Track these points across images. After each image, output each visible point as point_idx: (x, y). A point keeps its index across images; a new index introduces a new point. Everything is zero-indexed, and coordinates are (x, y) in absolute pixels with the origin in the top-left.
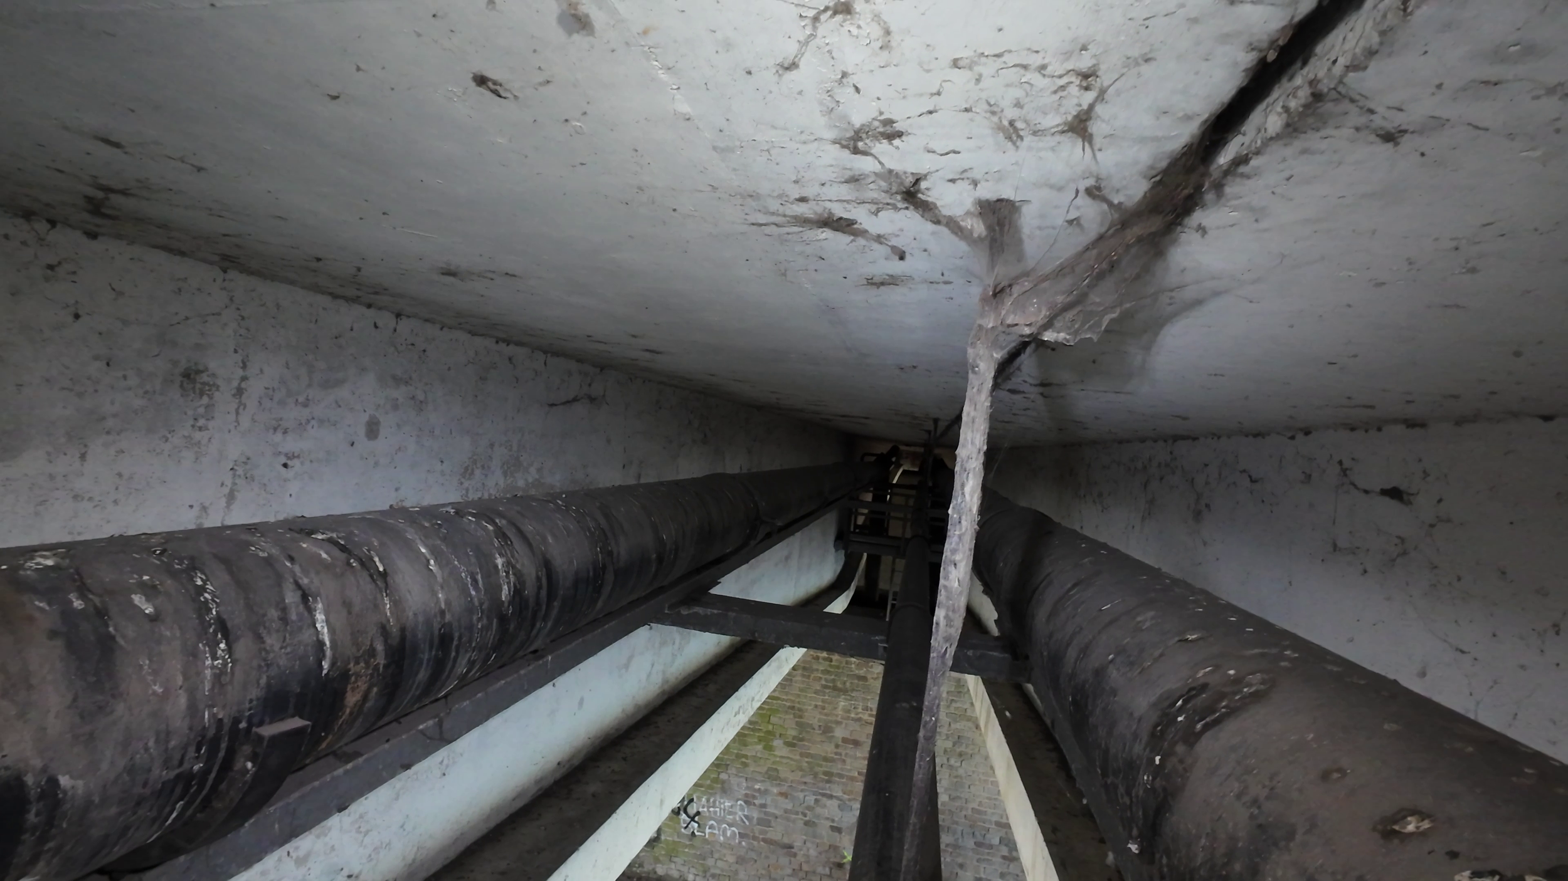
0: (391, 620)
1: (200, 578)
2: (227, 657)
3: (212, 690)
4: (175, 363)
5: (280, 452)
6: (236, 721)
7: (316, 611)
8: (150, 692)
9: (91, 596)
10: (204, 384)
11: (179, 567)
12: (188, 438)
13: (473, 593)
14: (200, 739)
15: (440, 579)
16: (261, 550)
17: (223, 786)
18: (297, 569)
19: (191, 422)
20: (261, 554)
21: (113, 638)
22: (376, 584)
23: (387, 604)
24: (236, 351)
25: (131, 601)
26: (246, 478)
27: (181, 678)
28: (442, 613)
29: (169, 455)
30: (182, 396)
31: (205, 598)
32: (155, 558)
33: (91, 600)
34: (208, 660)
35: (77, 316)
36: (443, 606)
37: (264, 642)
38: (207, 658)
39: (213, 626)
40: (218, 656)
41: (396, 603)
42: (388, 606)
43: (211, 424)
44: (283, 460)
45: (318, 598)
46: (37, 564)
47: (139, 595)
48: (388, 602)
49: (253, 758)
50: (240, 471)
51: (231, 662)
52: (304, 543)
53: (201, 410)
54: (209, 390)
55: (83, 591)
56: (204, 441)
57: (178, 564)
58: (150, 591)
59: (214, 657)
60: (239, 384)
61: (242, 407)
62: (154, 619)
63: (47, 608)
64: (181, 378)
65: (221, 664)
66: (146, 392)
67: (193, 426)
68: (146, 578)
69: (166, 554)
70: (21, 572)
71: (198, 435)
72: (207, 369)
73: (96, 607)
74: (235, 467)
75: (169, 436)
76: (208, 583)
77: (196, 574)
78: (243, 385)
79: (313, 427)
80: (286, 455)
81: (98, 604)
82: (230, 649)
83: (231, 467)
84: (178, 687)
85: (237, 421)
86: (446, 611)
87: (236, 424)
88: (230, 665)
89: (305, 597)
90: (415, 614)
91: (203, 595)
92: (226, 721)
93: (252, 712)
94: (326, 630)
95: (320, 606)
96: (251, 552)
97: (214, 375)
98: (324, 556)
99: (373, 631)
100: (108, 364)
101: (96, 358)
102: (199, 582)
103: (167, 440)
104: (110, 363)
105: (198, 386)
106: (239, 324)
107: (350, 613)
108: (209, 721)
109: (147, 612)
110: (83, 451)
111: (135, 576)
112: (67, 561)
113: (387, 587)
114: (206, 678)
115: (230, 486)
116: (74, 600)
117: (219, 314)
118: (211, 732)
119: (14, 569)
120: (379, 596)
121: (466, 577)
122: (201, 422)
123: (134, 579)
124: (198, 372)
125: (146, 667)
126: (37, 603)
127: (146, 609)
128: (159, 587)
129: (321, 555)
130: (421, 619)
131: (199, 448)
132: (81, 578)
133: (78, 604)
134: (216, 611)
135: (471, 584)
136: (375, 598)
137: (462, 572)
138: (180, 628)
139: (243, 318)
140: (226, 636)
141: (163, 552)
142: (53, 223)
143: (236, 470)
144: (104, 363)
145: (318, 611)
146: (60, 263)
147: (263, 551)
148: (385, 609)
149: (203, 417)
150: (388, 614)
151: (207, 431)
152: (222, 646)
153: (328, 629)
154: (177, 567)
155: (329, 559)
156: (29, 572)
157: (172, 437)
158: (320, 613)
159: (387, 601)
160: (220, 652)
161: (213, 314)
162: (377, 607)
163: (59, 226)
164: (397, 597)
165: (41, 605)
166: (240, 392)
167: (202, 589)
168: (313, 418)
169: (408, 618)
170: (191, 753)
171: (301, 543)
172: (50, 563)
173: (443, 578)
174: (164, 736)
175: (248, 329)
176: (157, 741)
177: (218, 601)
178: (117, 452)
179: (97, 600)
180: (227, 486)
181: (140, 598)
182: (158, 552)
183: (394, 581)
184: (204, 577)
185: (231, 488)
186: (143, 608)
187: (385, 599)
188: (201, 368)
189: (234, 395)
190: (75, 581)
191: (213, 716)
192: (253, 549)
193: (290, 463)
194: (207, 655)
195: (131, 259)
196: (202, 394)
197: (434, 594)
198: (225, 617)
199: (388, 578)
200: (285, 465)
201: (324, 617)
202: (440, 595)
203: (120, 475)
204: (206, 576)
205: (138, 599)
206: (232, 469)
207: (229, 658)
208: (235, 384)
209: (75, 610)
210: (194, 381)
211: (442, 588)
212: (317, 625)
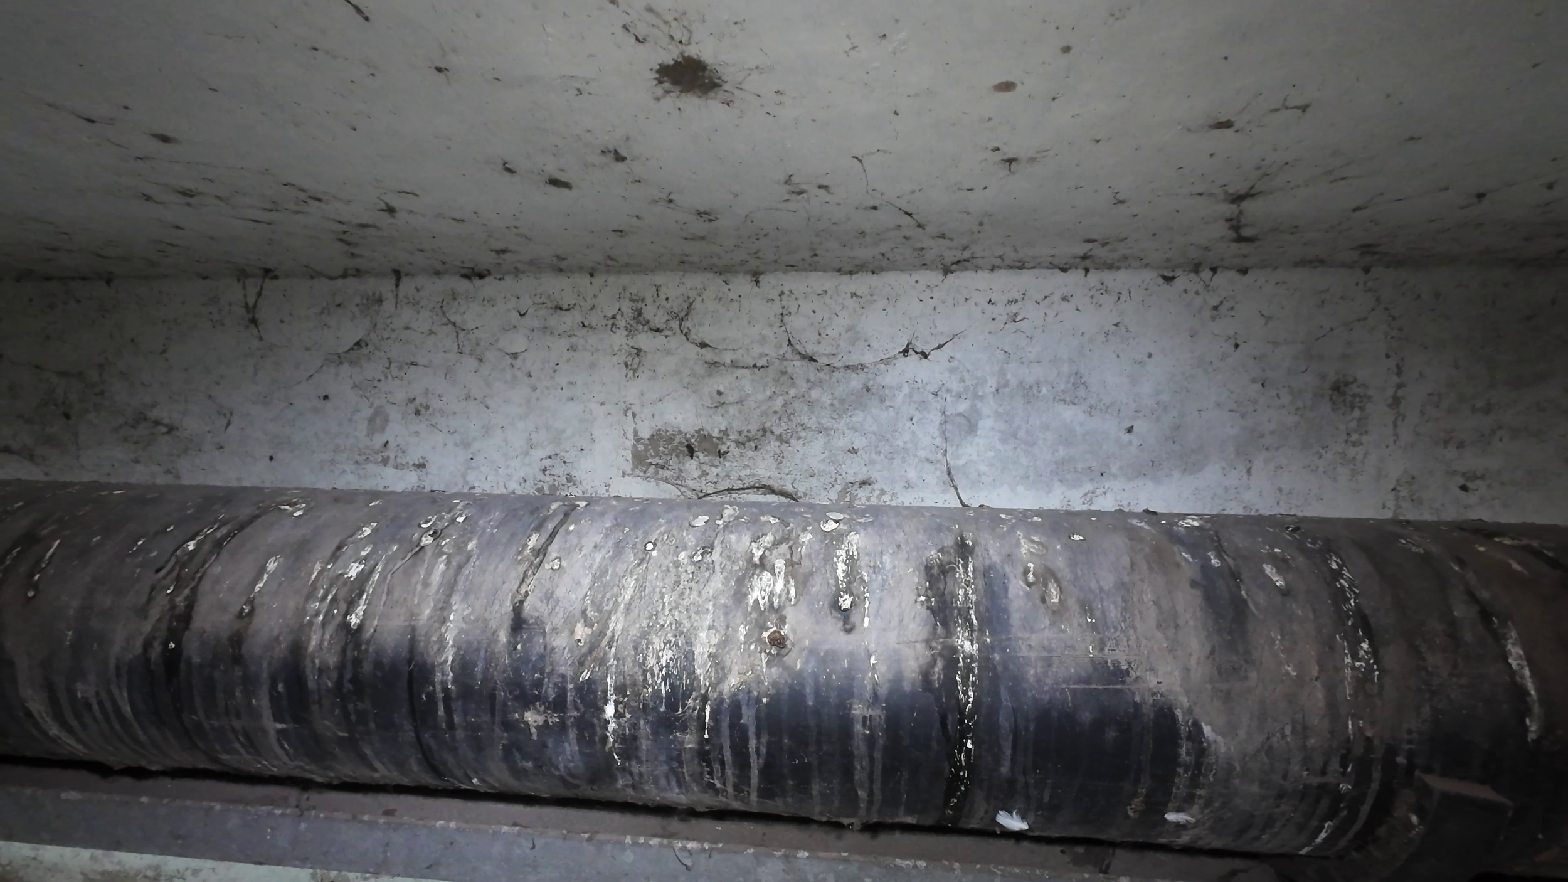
1: (1335, 561)
2: (1372, 661)
3: (1355, 695)
4: (1323, 377)
5: (1455, 471)
6: (1391, 751)
7: (1507, 639)
8: (1283, 671)
9: (1226, 557)
10: (1354, 396)
11: (1312, 546)
12: (1344, 454)
14: (1344, 752)
16: (1414, 545)
17: (1381, 831)
18: (1471, 577)
19: (1345, 437)
20: (1415, 549)
21: (1245, 602)
24: (1388, 356)
25: (1263, 571)
26: (1413, 500)
27: (1317, 668)
29: (1324, 472)
30: (1333, 410)
31: (1341, 584)
32: (1287, 534)
33: (1225, 560)
34: (1347, 658)
35: (1237, 346)
37: (1424, 659)
38: (1346, 654)
39: (1352, 619)
40: (1360, 656)
43: (1365, 439)
44: (1461, 481)
45: (1510, 623)
46: (1187, 523)
47: (1270, 566)
49: (1420, 812)
50: (1404, 493)
51: (1377, 670)
52: (1481, 546)
53: (1353, 425)
54: (1360, 402)
55: (1220, 552)
56: (1360, 457)
57: (1310, 543)
58: (1281, 564)
59: (1355, 657)
60: (1396, 392)
61: (1400, 418)
62: (1285, 593)
63: (1191, 560)
64: (1330, 392)
65: (1365, 668)
66: (1298, 409)
67: (1346, 441)
68: (1277, 550)
69: (1298, 532)
70: (1175, 528)
71: (1352, 452)
72: (1355, 380)
73: (1229, 567)
74: (1398, 488)
75: (1323, 452)
76: (1345, 568)
77: (1331, 556)
78: (1400, 393)
79: (1501, 440)
80: (1464, 474)
81: (1232, 566)
82: (1374, 651)
83: (1392, 487)
84: (1314, 679)
85: (1396, 435)
87: (1395, 438)
88: (1377, 673)
89: (1485, 615)
91: (1339, 581)
92: (1376, 742)
93: (1413, 746)
94: (1527, 672)
95: (1513, 634)
96: (1399, 544)
97: (1364, 386)
98: (1516, 566)
100: (1263, 385)
101: (1254, 381)
102: (1334, 566)
103: (1321, 457)
104: (1265, 384)
105: (1349, 399)
106: (1389, 325)
108: (1354, 734)
109: (1278, 584)
110: (1248, 467)
111: (1268, 548)
112: (1210, 525)
114: (1346, 678)
115: (1393, 508)
116: (1212, 557)
117: (1365, 319)
118: (1358, 751)
119: (1171, 524)
122: (1354, 437)
123: (1265, 549)
124: (1347, 384)
125: (1277, 642)
126: (1183, 554)
127: (1277, 581)
128: (1290, 562)
129: (1510, 565)
131: (1355, 465)
132: (1219, 540)
133: (1215, 562)
134: (1355, 602)
138: (1314, 611)
139: (1394, 318)
140: (1370, 635)
141: (1295, 530)
142: (1214, 270)
143: (1399, 491)
144: (1260, 384)
145: (1510, 641)
146: (1221, 303)
147: (1418, 546)
149: (1356, 431)
151: (1361, 447)
152: (1365, 646)
153: (1531, 671)
154: (1309, 545)
155: (1526, 572)
156: (1180, 528)
157: (1326, 452)
158: (1513, 644)
160: (1362, 653)
161: (1359, 320)
163: (1219, 270)
165: (1186, 556)
166: (1396, 401)
167: (1337, 574)
168: (1500, 427)
170: (1335, 765)
171: (1477, 546)
172: (1196, 524)
174: (1302, 730)
175: (1400, 329)
176: (1294, 732)
177: (1357, 591)
178: (1276, 468)
179: (1231, 562)
180: (1389, 508)
181: (1272, 569)
182: (1290, 529)
184: (1339, 561)
185: (1395, 511)
186: (1275, 579)
188: (1350, 379)
189: (1389, 406)
190: (1213, 541)
191: (1359, 731)
192: (1404, 541)
193: (1469, 485)
194: (1346, 651)
195: (1277, 284)
196: (1353, 407)
198: (1368, 612)
200: (1464, 488)
201: (1521, 652)
203: (1280, 490)
204: (1341, 560)
205: (1268, 569)
206: (1393, 490)
207: (1374, 663)
208: (1390, 392)
209: (1212, 566)
210: (1344, 394)
212: (1511, 663)
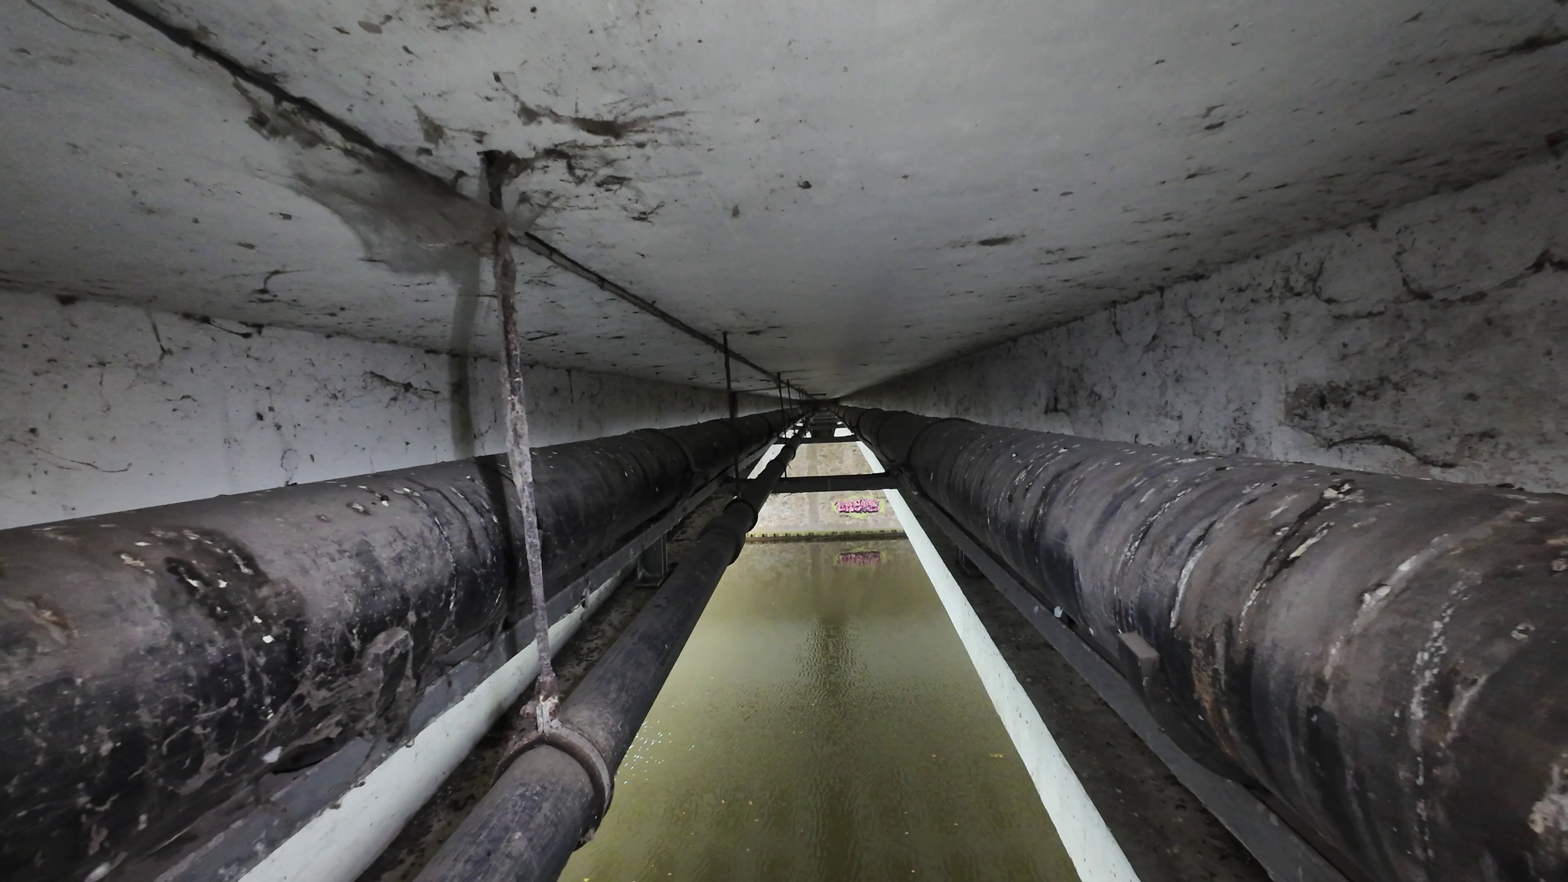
0: (1242, 625)
2: (1133, 554)
3: (1119, 570)
7: (1192, 558)
13: (1417, 711)
15: (1357, 626)
22: (1265, 567)
23: (1250, 600)
28: (1321, 685)
34: (1125, 548)
36: (1328, 672)
40: (1132, 549)
41: (1261, 607)
42: (1250, 603)
45: (1206, 547)
48: (1253, 598)
51: (1133, 561)
59: (1129, 548)
65: (1129, 558)
86: (1331, 688)
90: (1275, 645)
94: (1186, 580)
95: (1199, 555)
99: (1217, 620)
107: (1211, 580)
113: (1269, 580)
120: (1251, 582)
121: (1428, 665)
130: (1280, 659)
135: (1426, 691)
136: (1245, 583)
137: (1423, 650)
148: (1244, 604)
150: (1243, 613)
153: (1188, 581)
158: (1193, 561)
159: (1254, 594)
162: (1238, 594)
164: (1268, 602)
169: (1263, 640)
173: (1365, 630)
183: (1286, 579)
187: (1254, 591)
197: (1325, 637)
199: (1285, 571)
201: (1192, 568)
202: (1333, 651)
207: (1133, 556)
211: (1348, 642)
212: (1183, 571)
